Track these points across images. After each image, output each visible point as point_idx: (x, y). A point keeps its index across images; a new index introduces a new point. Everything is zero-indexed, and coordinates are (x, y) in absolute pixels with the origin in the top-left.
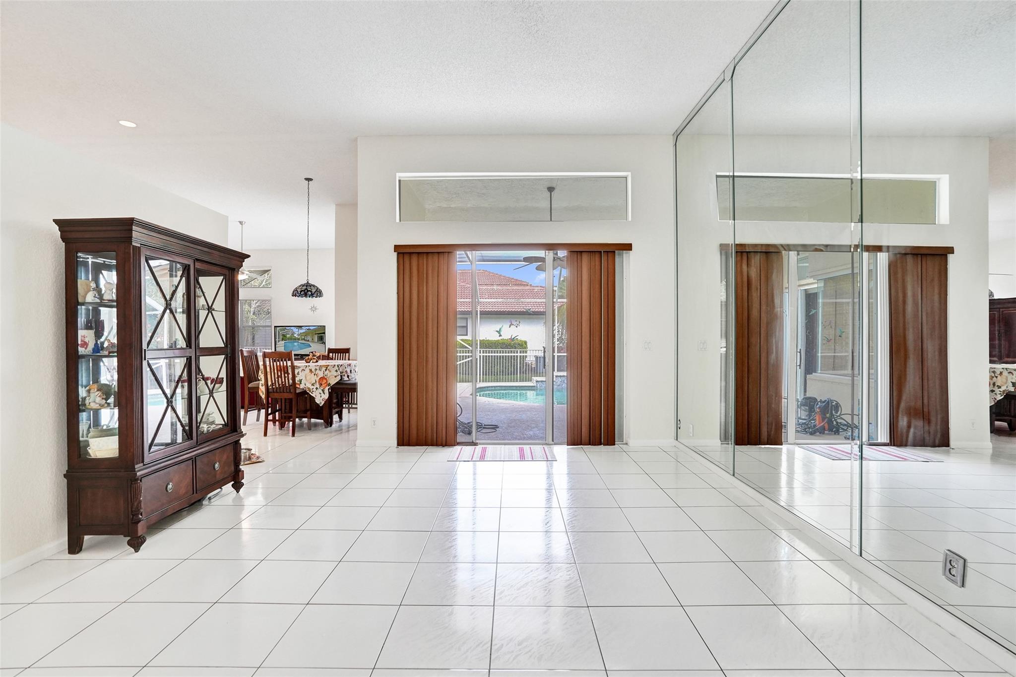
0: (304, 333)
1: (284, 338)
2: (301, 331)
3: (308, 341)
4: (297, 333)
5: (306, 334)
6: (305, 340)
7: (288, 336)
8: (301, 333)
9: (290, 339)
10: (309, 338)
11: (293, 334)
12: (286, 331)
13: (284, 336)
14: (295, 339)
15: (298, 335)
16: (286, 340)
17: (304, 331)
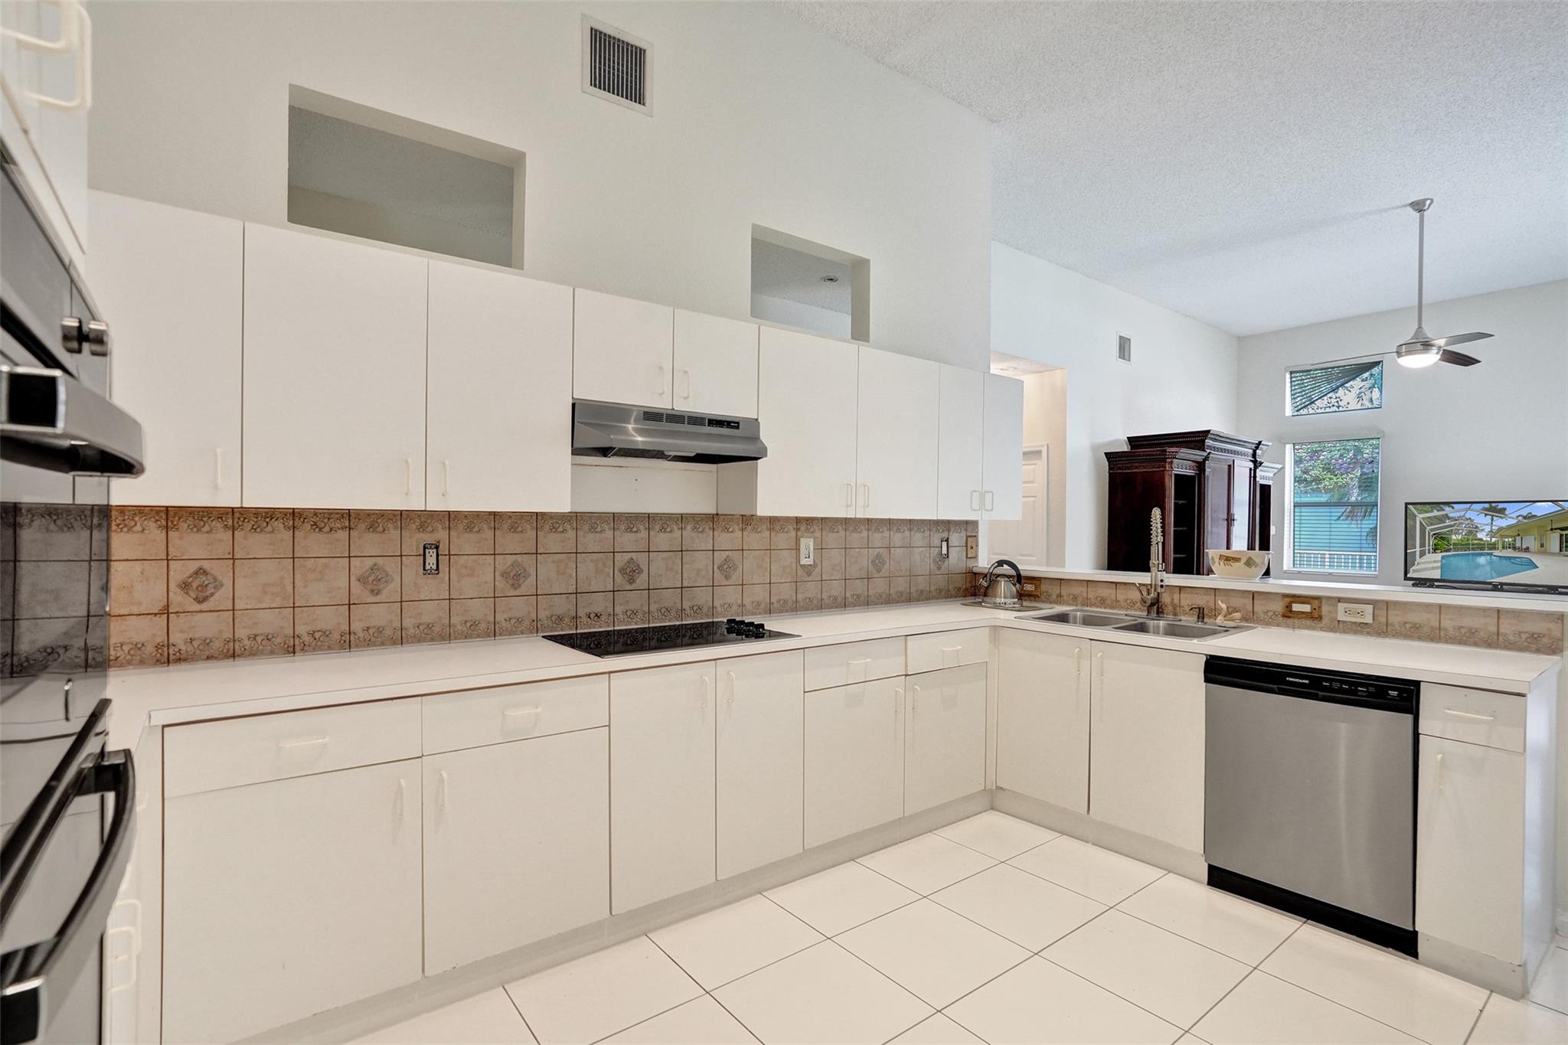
0: (1510, 527)
1: (1441, 543)
2: (1501, 523)
3: (1527, 550)
4: (1488, 529)
5: (1519, 530)
6: (1514, 548)
7: (1454, 537)
8: (1500, 529)
9: (1463, 546)
10: (1530, 542)
11: (1473, 530)
12: (1448, 523)
13: (1440, 537)
14: (1481, 547)
15: (1492, 534)
16: (1446, 551)
17: (1515, 521)
